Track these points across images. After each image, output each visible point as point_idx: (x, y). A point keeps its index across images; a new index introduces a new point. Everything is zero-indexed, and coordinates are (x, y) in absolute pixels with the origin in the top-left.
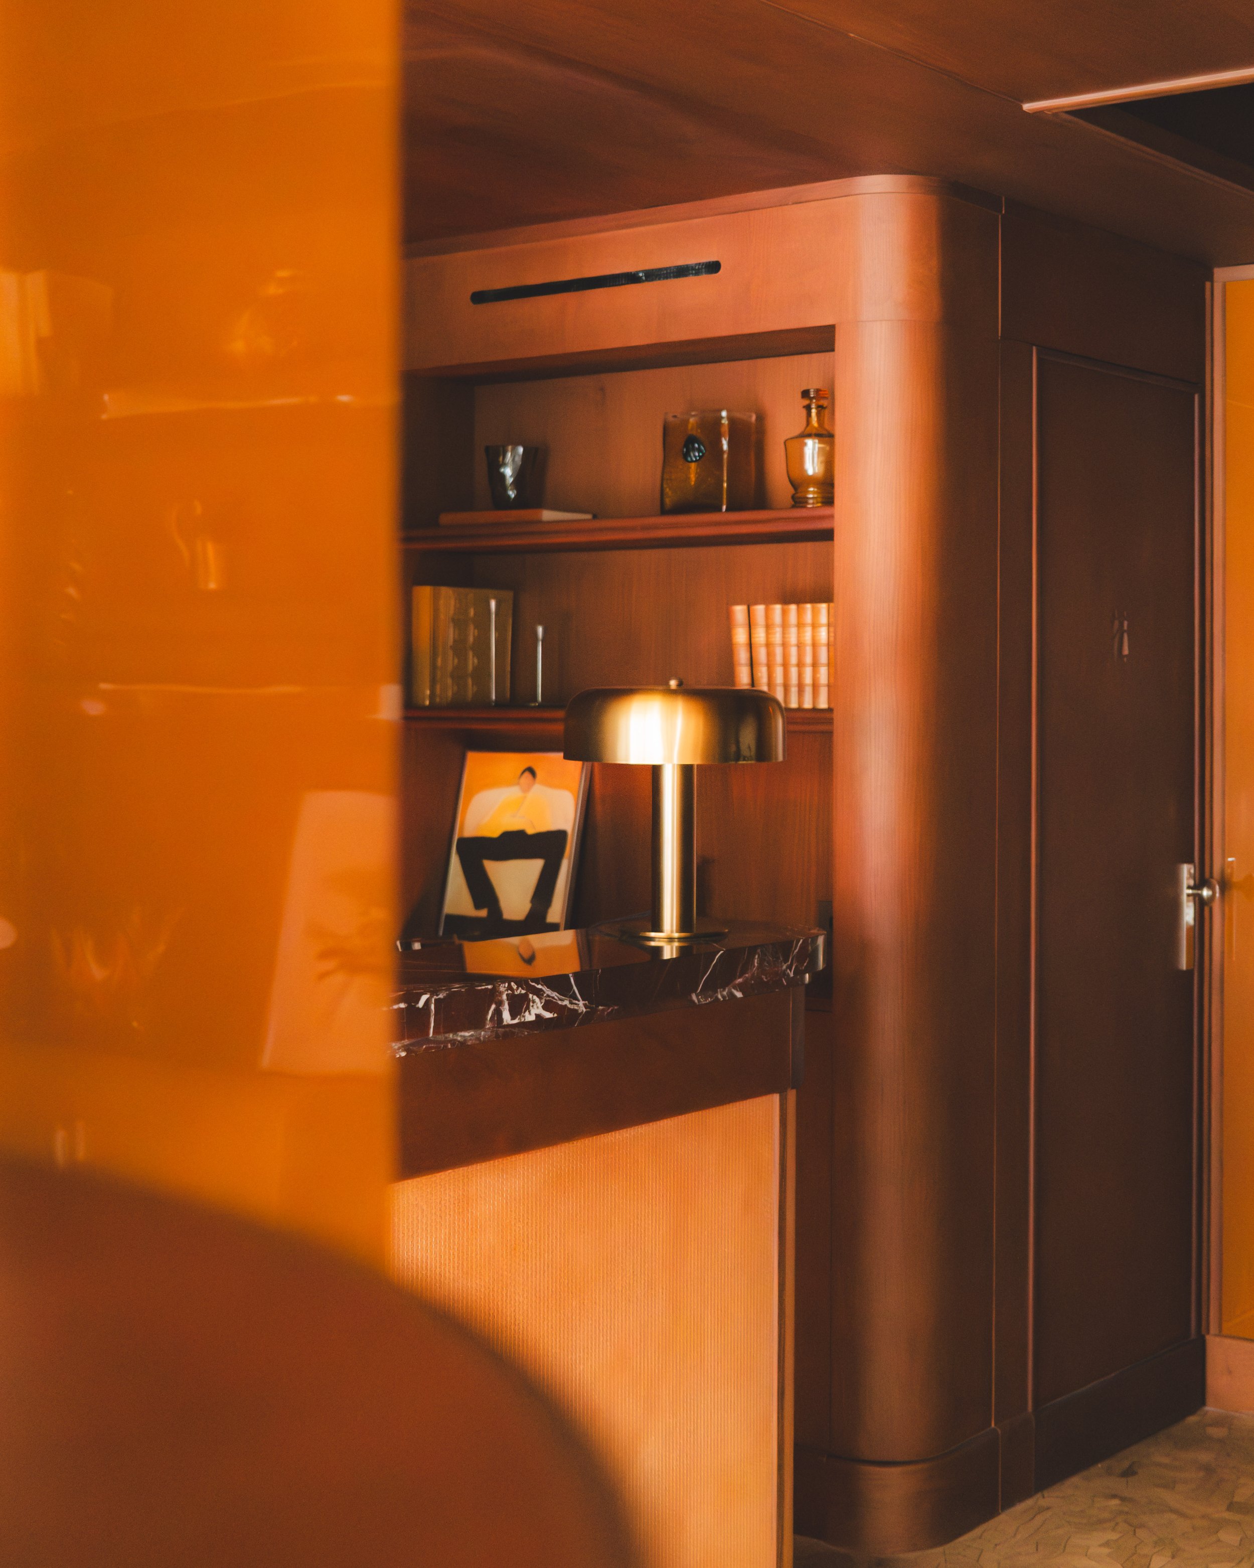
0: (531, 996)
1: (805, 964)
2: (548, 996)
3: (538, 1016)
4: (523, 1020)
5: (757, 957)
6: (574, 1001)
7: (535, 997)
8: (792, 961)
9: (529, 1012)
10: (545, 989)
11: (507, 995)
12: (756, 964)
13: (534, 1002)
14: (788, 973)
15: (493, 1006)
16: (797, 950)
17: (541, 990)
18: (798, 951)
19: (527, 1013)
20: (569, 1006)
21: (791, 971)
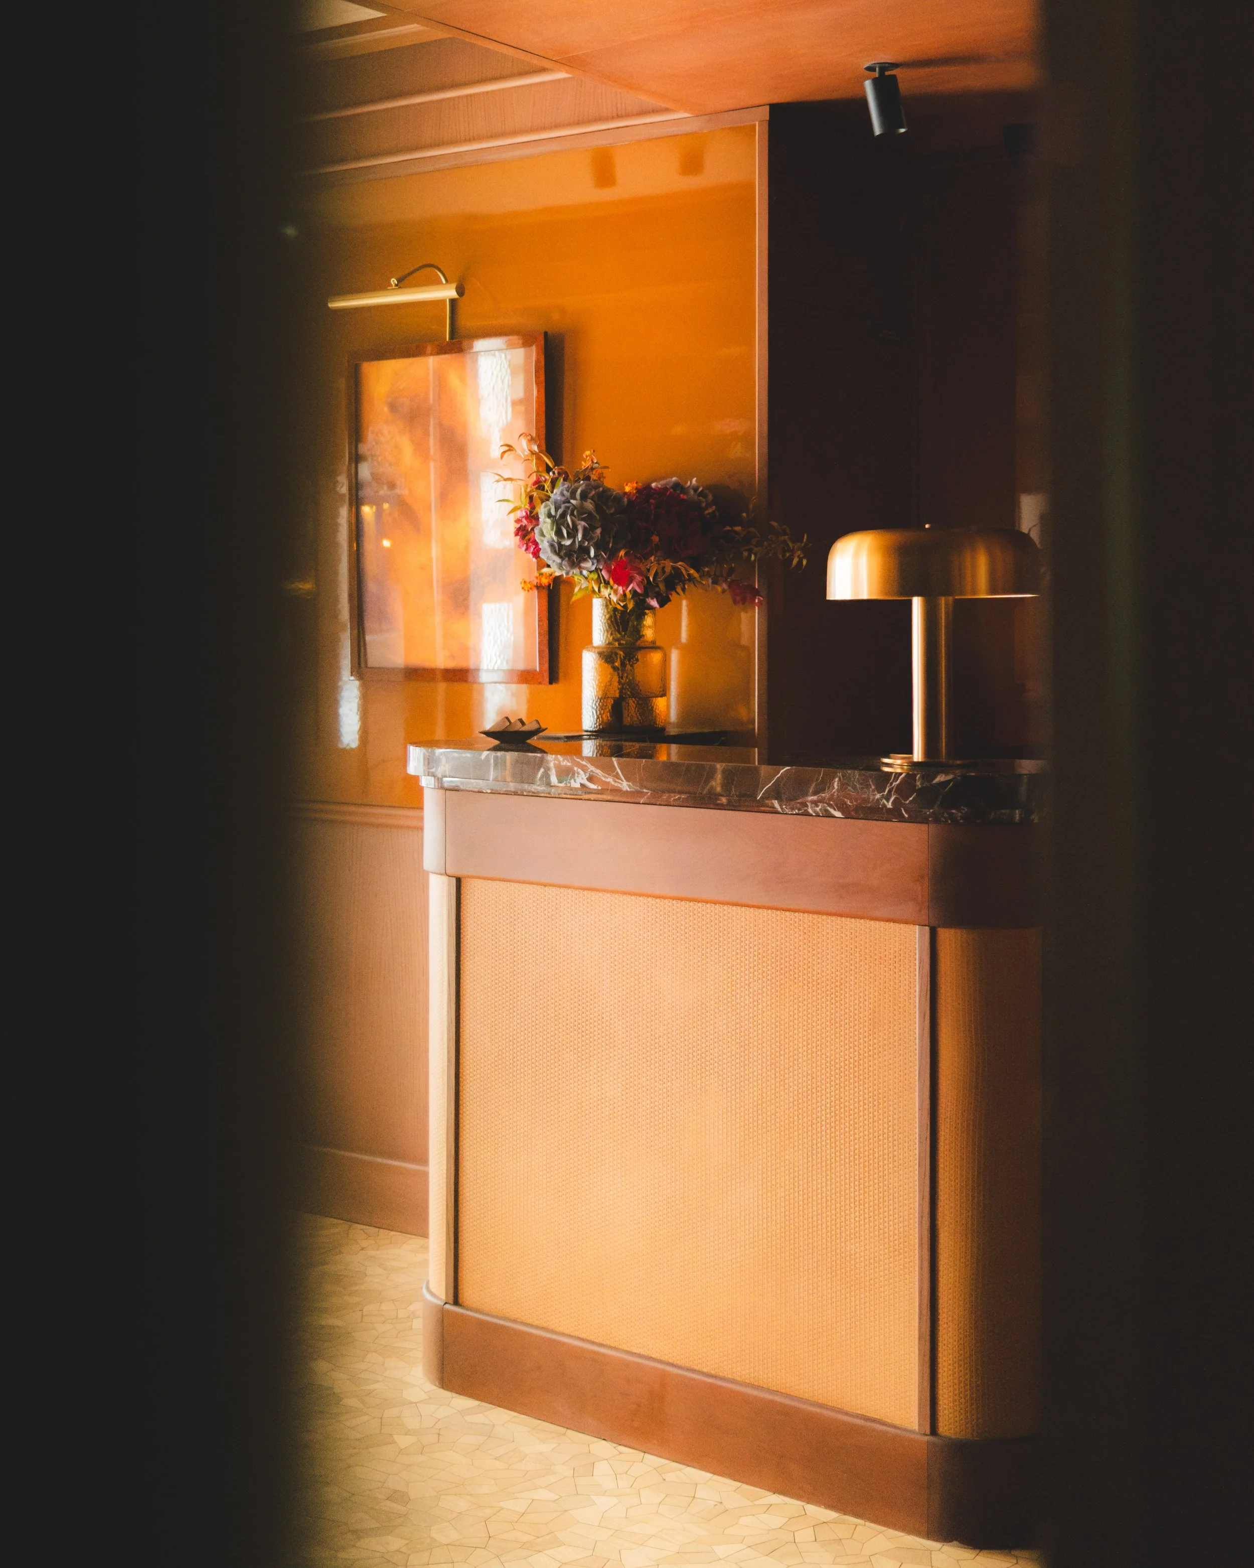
0: (575, 768)
1: (911, 799)
2: (592, 771)
3: (582, 785)
4: (569, 785)
5: (837, 779)
6: (617, 780)
7: (580, 770)
8: (890, 791)
9: (575, 780)
10: (589, 765)
11: (555, 764)
12: (836, 787)
13: (578, 773)
14: (884, 803)
15: (542, 770)
16: (898, 782)
17: (585, 766)
18: (899, 784)
19: (572, 781)
20: (613, 783)
21: (888, 802)
